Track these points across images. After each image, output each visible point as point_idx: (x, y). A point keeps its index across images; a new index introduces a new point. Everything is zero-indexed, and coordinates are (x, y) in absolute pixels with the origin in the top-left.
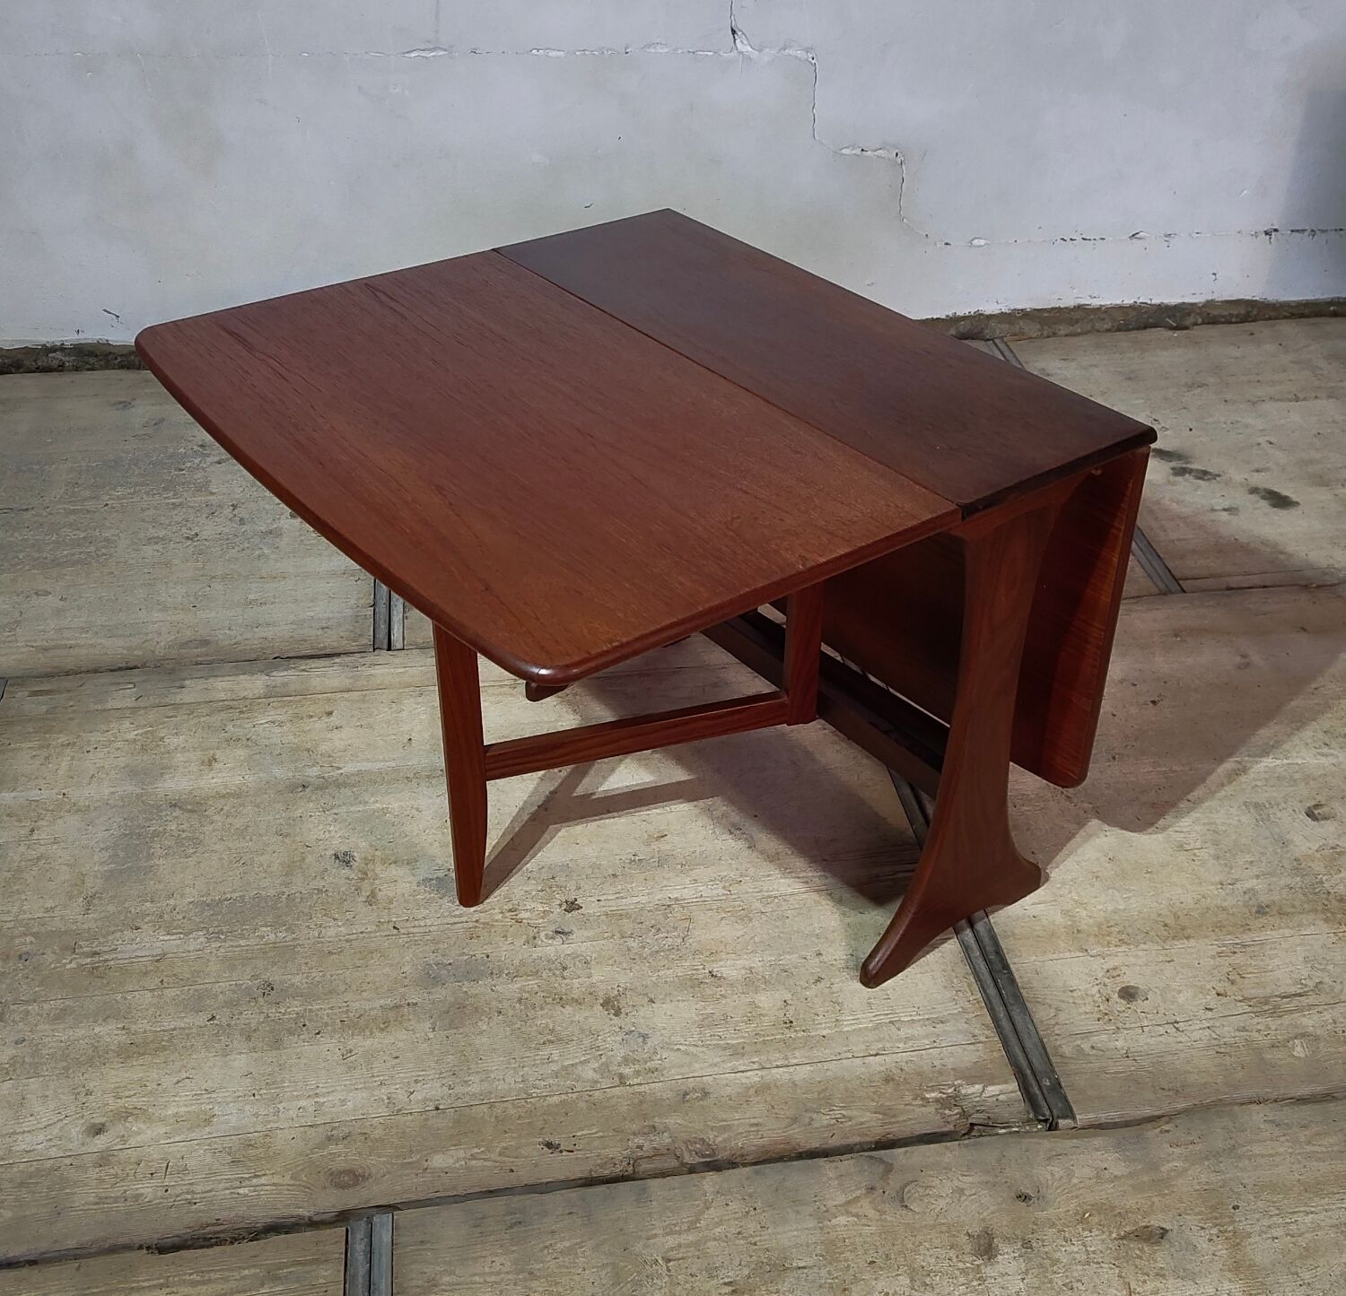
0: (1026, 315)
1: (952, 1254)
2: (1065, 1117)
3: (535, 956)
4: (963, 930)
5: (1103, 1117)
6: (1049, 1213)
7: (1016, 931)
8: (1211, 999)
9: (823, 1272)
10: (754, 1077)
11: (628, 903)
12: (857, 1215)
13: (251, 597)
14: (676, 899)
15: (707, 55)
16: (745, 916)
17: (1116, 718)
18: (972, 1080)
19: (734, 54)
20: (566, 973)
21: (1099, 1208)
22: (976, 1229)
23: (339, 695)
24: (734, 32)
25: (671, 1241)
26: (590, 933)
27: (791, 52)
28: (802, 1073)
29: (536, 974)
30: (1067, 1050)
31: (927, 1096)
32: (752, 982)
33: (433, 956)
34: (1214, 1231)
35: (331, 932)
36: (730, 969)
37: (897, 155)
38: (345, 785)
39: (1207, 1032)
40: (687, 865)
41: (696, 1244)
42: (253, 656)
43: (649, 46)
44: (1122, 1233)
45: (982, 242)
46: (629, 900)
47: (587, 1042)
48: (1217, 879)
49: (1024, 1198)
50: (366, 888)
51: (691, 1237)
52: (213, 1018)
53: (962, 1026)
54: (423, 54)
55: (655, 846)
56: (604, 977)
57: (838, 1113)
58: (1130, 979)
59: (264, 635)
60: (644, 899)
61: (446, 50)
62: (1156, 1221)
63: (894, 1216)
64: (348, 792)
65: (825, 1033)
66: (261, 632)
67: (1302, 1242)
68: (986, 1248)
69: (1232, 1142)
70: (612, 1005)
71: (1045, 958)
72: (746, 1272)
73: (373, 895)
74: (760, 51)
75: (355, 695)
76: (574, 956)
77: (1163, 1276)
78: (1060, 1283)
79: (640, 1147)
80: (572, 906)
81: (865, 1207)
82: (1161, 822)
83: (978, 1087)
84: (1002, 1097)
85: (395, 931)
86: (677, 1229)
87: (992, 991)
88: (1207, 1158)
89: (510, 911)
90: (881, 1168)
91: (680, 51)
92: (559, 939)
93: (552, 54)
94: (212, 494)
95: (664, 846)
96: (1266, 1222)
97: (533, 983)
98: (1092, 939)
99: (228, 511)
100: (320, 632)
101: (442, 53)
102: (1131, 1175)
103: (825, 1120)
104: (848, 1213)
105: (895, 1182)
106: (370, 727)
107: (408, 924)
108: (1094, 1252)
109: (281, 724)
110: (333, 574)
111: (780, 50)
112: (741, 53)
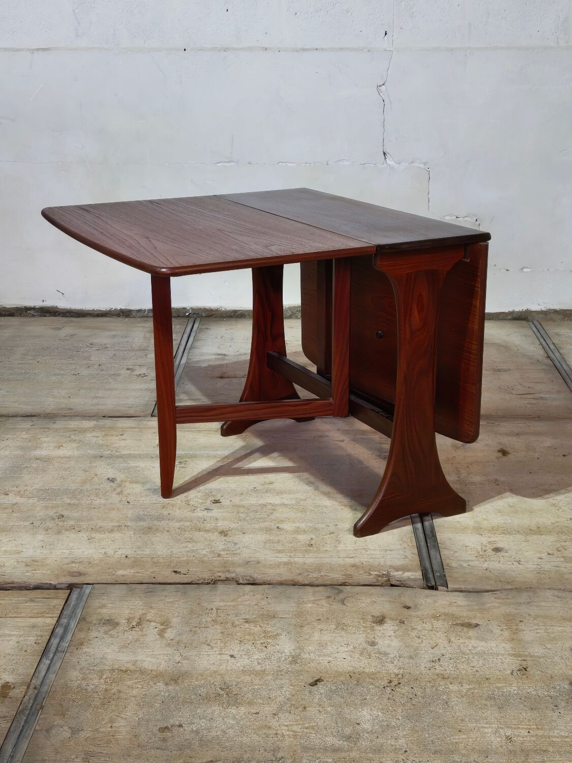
0: (556, 312)
1: (362, 621)
2: (442, 586)
3: (192, 516)
4: (417, 523)
5: (463, 587)
6: (419, 613)
7: (446, 525)
8: (544, 555)
9: (293, 620)
10: (285, 560)
11: (245, 503)
12: (318, 605)
13: (97, 395)
14: (271, 503)
15: (370, 166)
16: (304, 511)
17: (539, 460)
18: (397, 569)
19: (385, 165)
20: (206, 522)
21: (445, 614)
22: (377, 614)
23: (129, 429)
24: (384, 154)
25: (221, 604)
26: (222, 510)
27: (416, 165)
28: (311, 560)
29: (191, 521)
30: (454, 565)
31: (372, 573)
32: (297, 531)
33: (142, 512)
34: (506, 627)
35: (98, 502)
36: (287, 526)
37: (477, 220)
38: (121, 457)
39: (535, 566)
40: (280, 493)
41: (234, 606)
42: (93, 415)
43: (340, 161)
44: (454, 623)
45: (528, 270)
46: (246, 502)
47: (207, 543)
48: (569, 517)
49: (408, 608)
50: (119, 490)
51: (232, 603)
52: (32, 523)
53: (402, 552)
54: (225, 164)
55: (266, 486)
56: (222, 525)
57: (323, 574)
58: (500, 545)
59: (99, 408)
60: (253, 502)
61: (236, 163)
62: (474, 622)
63: (336, 606)
64: (121, 460)
65: (327, 549)
66: (99, 407)
67: (552, 636)
68: (381, 620)
69: (530, 601)
70: (224, 533)
71: (457, 535)
72: (255, 616)
73: (121, 491)
74: (399, 163)
75: (136, 430)
76: (211, 517)
77: (470, 639)
78: (414, 635)
79: (220, 577)
80: (217, 502)
81: (324, 602)
82: (546, 496)
83: (400, 573)
84: (412, 577)
85: (128, 504)
86: (227, 600)
87: (423, 543)
88: (513, 604)
89: (186, 501)
90: (337, 591)
91: (356, 163)
92: (206, 511)
93: (290, 165)
94: (90, 360)
95: (271, 486)
96: (536, 627)
97: (188, 524)
98: (486, 531)
99: (96, 367)
100: (127, 408)
101: (234, 164)
102: (468, 606)
103: (315, 575)
104: (313, 603)
105: (341, 596)
106: (140, 440)
107: (135, 502)
108: (436, 628)
109: (97, 437)
110: (141, 390)
111: (410, 163)
112: (389, 165)
